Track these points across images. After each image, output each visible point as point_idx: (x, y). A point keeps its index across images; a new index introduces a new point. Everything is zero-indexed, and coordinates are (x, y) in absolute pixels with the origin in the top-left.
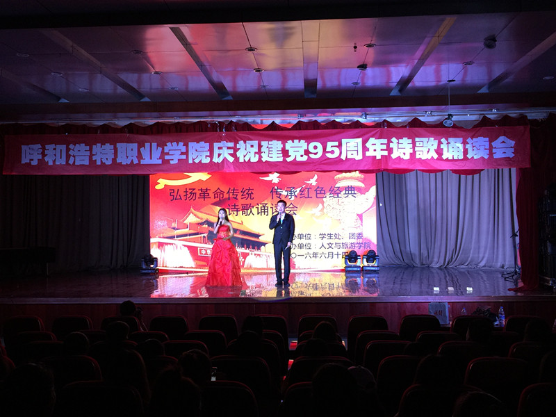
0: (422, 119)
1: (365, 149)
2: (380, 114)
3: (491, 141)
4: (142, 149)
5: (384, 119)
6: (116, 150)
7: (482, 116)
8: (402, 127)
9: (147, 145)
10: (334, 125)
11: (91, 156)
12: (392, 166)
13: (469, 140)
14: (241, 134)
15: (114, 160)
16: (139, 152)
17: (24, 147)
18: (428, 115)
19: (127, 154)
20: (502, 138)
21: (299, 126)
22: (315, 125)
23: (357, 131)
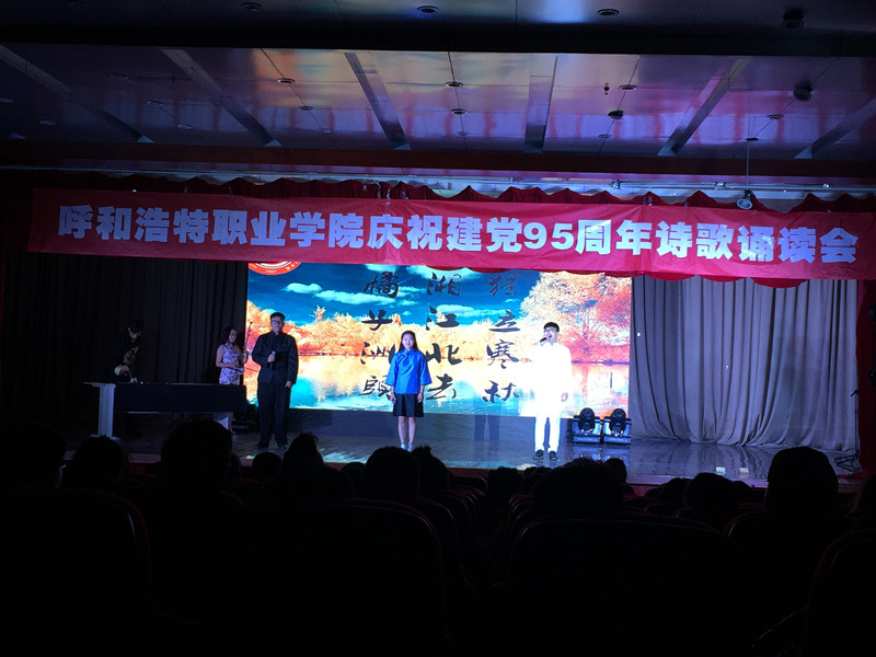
0: (709, 193)
1: (615, 238)
2: (642, 182)
3: (819, 235)
4: (254, 221)
5: (649, 190)
6: (211, 220)
7: (806, 194)
8: (677, 204)
9: (263, 215)
10: (566, 196)
11: (171, 227)
12: (658, 267)
13: (784, 231)
14: (415, 204)
15: (208, 236)
16: (249, 226)
17: (63, 209)
18: (719, 189)
19: (229, 227)
20: (837, 231)
21: (511, 195)
22: (536, 195)
23: (604, 207)
